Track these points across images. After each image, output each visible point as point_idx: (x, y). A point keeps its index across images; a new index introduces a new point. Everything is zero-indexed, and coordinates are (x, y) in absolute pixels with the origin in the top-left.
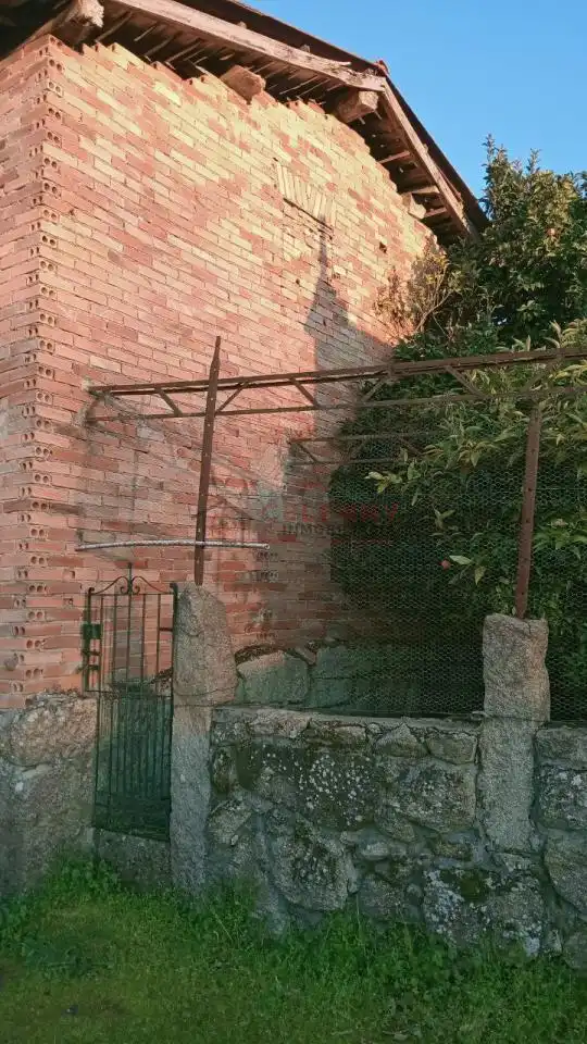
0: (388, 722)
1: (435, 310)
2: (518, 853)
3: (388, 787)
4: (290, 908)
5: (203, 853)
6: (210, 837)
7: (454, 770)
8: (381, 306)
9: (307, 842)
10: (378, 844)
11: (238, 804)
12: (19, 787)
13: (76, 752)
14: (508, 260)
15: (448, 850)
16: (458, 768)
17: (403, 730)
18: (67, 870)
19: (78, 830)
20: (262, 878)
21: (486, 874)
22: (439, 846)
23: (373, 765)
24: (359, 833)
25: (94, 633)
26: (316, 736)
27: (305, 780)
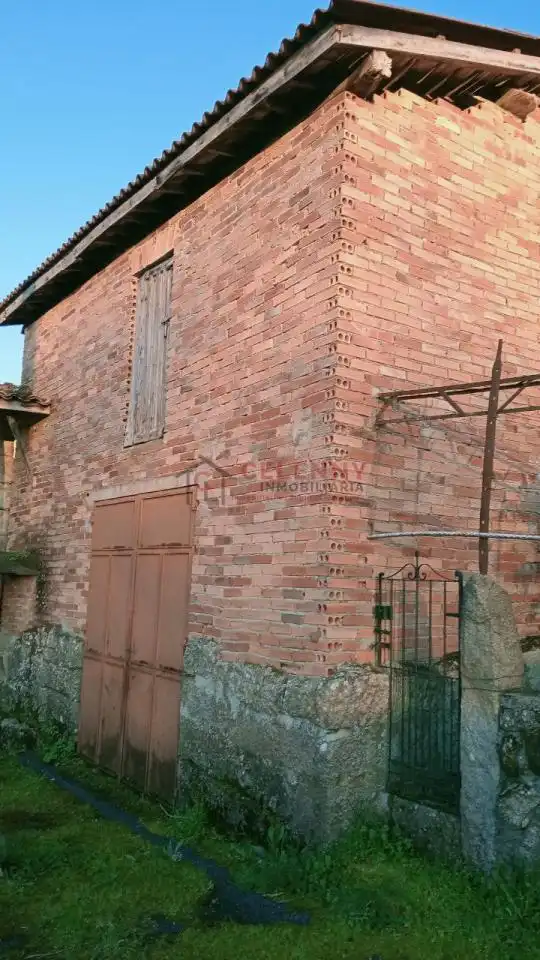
5: (493, 831)
6: (497, 812)
12: (323, 748)
13: (371, 721)
18: (364, 829)
19: (374, 794)
25: (385, 614)
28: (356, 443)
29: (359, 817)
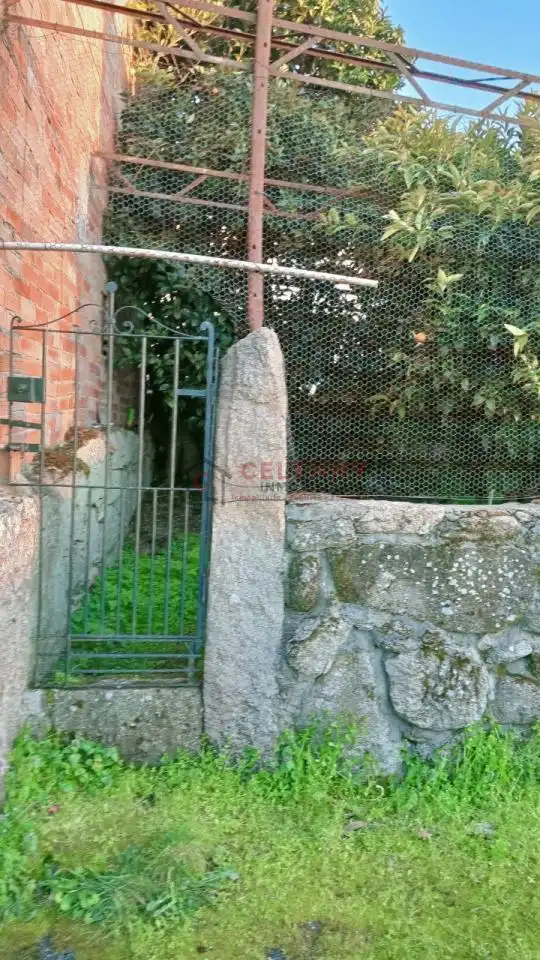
4: (412, 735)
9: (442, 655)
10: (522, 643)
11: (336, 621)
24: (504, 634)
26: (463, 530)
27: (440, 581)
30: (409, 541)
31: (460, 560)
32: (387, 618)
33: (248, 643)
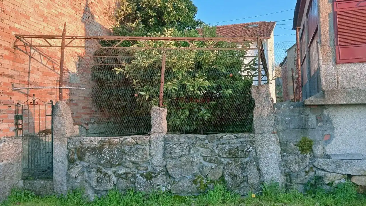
0: (125, 137)
1: (123, 17)
2: (160, 166)
3: (125, 154)
4: (96, 192)
5: (66, 181)
6: (68, 175)
7: (143, 147)
8: (105, 14)
9: (101, 172)
10: (122, 170)
11: (78, 165)
13: (15, 156)
14: (146, 5)
15: (142, 168)
16: (145, 147)
17: (130, 139)
18: (15, 193)
19: (17, 181)
20: (87, 185)
21: (152, 173)
22: (139, 168)
23: (121, 148)
24: (117, 167)
25: (20, 117)
26: (104, 142)
27: (100, 155)
28: (7, 53)
29: (12, 190)
30: (93, 146)
31: (104, 150)
32: (88, 164)
33: (61, 170)
